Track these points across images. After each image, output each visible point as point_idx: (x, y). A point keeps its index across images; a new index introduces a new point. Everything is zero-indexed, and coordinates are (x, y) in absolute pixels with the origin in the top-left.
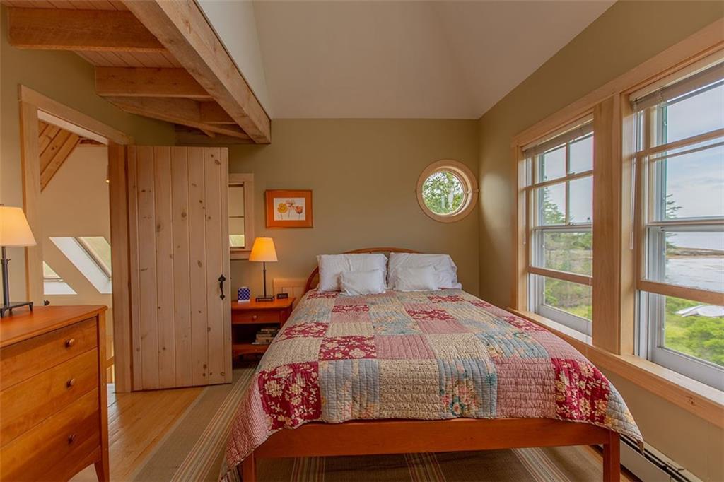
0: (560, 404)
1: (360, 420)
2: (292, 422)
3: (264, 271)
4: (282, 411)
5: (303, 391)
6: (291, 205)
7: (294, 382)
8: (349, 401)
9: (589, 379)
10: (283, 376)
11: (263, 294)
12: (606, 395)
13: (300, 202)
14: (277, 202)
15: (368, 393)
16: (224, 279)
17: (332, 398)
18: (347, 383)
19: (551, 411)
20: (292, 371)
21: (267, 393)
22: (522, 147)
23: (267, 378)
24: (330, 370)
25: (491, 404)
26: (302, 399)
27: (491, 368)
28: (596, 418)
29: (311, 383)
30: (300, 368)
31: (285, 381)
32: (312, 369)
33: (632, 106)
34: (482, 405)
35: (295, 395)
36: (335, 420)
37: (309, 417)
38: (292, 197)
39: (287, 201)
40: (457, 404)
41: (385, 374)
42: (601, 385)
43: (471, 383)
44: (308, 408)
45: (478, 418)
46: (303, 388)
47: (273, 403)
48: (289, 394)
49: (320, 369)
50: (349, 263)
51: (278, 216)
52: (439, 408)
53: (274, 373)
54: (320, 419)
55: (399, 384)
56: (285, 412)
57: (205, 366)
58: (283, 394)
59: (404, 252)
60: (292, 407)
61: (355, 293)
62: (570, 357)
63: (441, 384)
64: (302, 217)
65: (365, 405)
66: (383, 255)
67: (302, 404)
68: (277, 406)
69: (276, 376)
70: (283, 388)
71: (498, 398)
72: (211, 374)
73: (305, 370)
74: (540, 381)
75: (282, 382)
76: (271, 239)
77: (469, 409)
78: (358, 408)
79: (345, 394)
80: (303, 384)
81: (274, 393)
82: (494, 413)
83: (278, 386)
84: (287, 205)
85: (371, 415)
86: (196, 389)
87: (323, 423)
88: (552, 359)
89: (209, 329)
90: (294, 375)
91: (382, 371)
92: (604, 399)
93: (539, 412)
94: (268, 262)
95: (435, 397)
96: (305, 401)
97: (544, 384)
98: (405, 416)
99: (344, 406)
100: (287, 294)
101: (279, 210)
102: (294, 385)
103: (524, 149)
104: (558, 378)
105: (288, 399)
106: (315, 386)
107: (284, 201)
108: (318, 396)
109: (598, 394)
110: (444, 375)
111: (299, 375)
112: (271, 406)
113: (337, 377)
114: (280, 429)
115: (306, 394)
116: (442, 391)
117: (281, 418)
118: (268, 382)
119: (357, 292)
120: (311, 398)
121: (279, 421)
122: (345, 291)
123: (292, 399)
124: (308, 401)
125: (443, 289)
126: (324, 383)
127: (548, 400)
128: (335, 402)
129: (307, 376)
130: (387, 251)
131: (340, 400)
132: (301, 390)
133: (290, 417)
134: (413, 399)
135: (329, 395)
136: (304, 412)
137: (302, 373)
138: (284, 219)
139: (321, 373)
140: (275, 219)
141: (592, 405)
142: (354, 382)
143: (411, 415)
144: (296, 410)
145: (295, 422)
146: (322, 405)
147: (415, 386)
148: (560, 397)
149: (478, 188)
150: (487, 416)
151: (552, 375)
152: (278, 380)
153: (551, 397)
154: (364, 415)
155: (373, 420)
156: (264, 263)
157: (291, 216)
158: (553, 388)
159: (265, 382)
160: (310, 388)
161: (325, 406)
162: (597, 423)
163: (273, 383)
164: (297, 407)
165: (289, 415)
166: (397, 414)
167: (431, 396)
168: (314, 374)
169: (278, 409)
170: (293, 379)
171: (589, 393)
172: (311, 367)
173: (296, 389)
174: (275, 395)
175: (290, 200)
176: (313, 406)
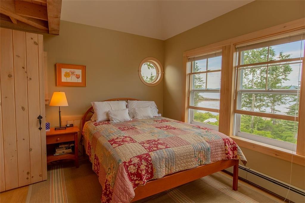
0: (227, 154)
1: (168, 175)
2: (143, 183)
3: (60, 112)
4: (137, 178)
5: (146, 167)
6: (73, 73)
7: (142, 164)
8: (164, 167)
9: (232, 144)
10: (136, 162)
11: (59, 126)
12: (237, 149)
13: (79, 72)
14: (64, 71)
15: (171, 162)
16: (41, 118)
17: (158, 167)
18: (163, 160)
19: (224, 157)
20: (139, 159)
21: (129, 172)
22: (188, 57)
23: (128, 164)
24: (156, 155)
25: (209, 158)
26: (146, 171)
27: (208, 145)
28: (234, 157)
29: (149, 163)
30: (142, 157)
31: (137, 164)
32: (148, 156)
33: (236, 49)
34: (206, 159)
35: (143, 170)
36: (160, 177)
37: (149, 178)
38: (74, 69)
39: (70, 71)
40: (199, 160)
41: (177, 154)
42: (235, 145)
43: (203, 151)
44: (148, 175)
45: (205, 164)
46: (146, 166)
47: (133, 176)
48: (140, 170)
49: (151, 156)
50: (110, 106)
51: (64, 79)
52: (195, 163)
53: (131, 161)
54: (153, 178)
55: (182, 156)
56: (139, 179)
57: (28, 173)
58: (137, 171)
59: (135, 100)
60: (143, 176)
61: (118, 121)
62: (227, 138)
63: (195, 154)
64: (80, 80)
65: (170, 168)
66: (125, 101)
67: (146, 173)
68: (134, 177)
69: (132, 163)
70: (137, 168)
71: (211, 155)
72: (33, 177)
73: (145, 157)
74: (221, 147)
75: (136, 165)
76: (64, 93)
77: (202, 162)
78: (167, 170)
79: (163, 165)
80: (145, 164)
81: (133, 171)
82: (210, 162)
83: (134, 167)
84: (70, 73)
85: (172, 171)
86: (21, 188)
87: (154, 180)
88: (223, 139)
89: (30, 150)
90: (141, 161)
91: (175, 152)
92: (236, 150)
93: (221, 158)
94: (61, 106)
95: (193, 159)
96: (147, 171)
97: (222, 148)
98: (184, 169)
99: (163, 170)
100: (73, 124)
101: (65, 76)
102: (142, 165)
103: (189, 58)
104: (225, 145)
105: (140, 172)
106: (151, 164)
107: (68, 70)
108: (152, 168)
109: (234, 149)
110: (195, 150)
111: (143, 160)
112: (132, 177)
113: (159, 158)
114: (136, 187)
115: (147, 168)
116: (195, 156)
117: (137, 182)
118: (129, 166)
119: (119, 120)
120: (149, 170)
121: (136, 184)
122: (113, 121)
123: (142, 172)
124: (148, 171)
125: (156, 117)
126: (154, 162)
127: (224, 153)
128: (159, 169)
129: (146, 160)
130: (127, 100)
131: (161, 168)
132: (145, 167)
133: (142, 180)
134: (186, 162)
135: (157, 166)
136: (147, 177)
137: (144, 159)
138: (68, 81)
139: (152, 158)
140: (62, 81)
141: (233, 152)
142: (166, 159)
143: (186, 168)
144: (144, 176)
145: (144, 182)
146: (154, 172)
147: (187, 156)
148: (227, 152)
149: (164, 72)
150: (207, 163)
151: (224, 145)
152: (134, 165)
153: (224, 152)
154: (170, 172)
155: (173, 174)
156: (59, 107)
157: (73, 79)
158: (224, 149)
159: (127, 167)
160: (149, 165)
161: (155, 172)
162: (235, 159)
163: (132, 166)
164: (144, 175)
165: (141, 179)
166: (181, 169)
167: (192, 159)
168: (150, 159)
169: (135, 178)
170: (141, 162)
171: (232, 149)
172: (147, 155)
173: (143, 167)
174: (133, 172)
175: (72, 70)
176: (150, 173)
